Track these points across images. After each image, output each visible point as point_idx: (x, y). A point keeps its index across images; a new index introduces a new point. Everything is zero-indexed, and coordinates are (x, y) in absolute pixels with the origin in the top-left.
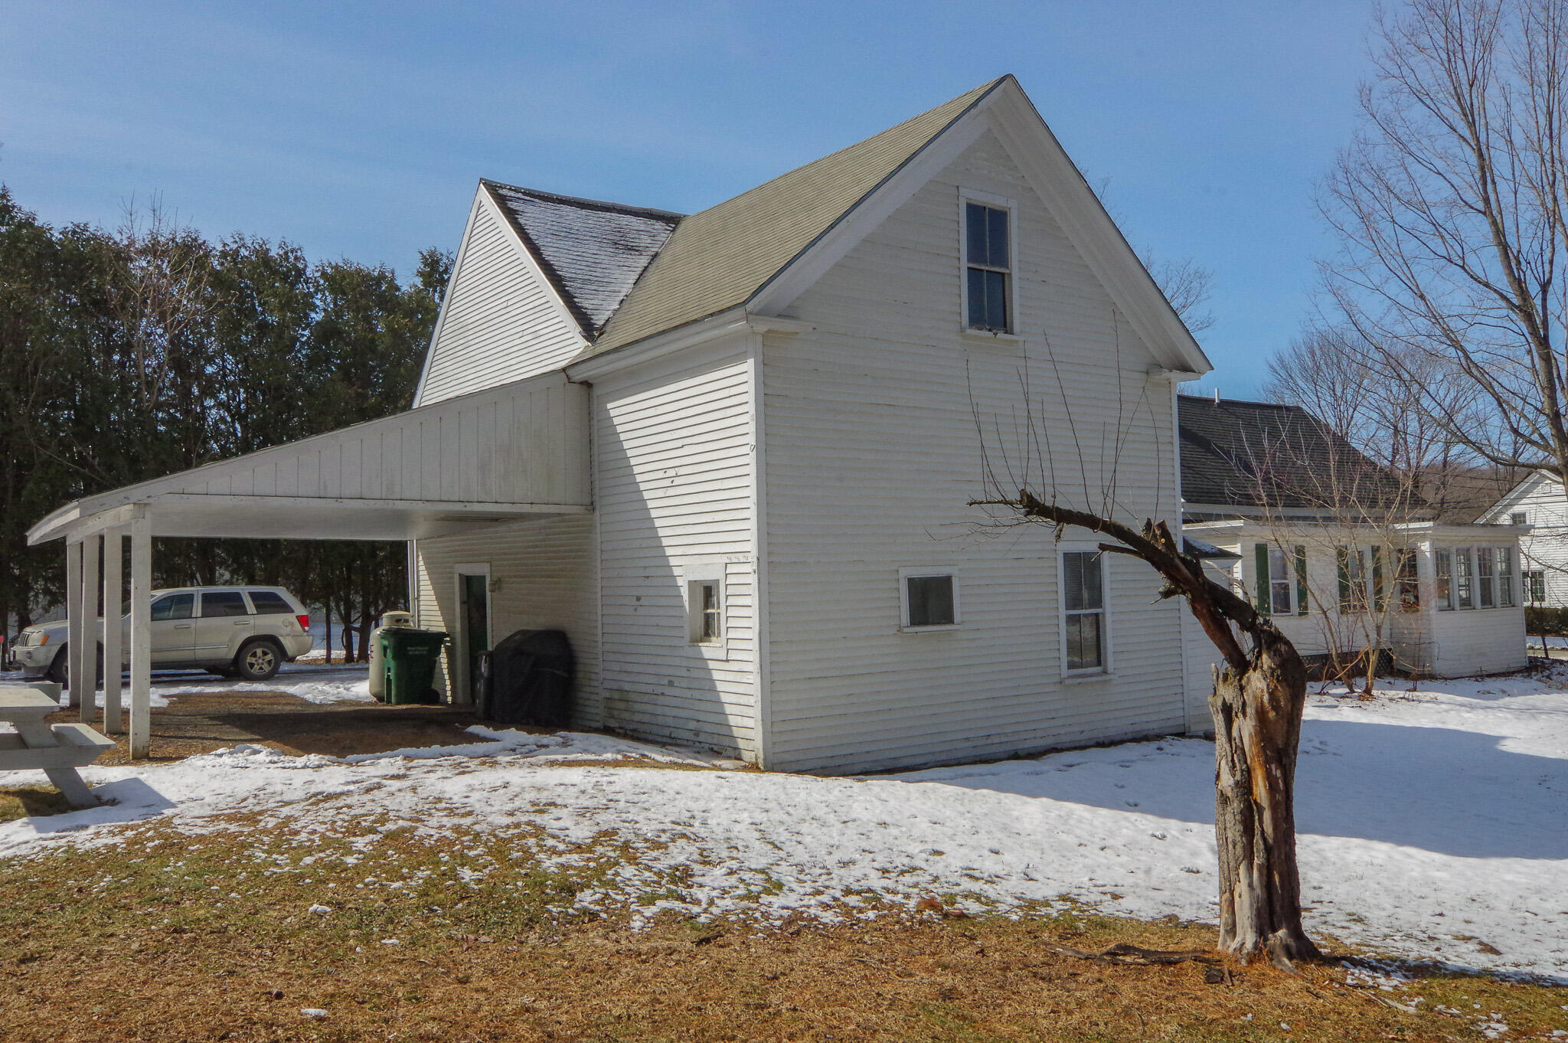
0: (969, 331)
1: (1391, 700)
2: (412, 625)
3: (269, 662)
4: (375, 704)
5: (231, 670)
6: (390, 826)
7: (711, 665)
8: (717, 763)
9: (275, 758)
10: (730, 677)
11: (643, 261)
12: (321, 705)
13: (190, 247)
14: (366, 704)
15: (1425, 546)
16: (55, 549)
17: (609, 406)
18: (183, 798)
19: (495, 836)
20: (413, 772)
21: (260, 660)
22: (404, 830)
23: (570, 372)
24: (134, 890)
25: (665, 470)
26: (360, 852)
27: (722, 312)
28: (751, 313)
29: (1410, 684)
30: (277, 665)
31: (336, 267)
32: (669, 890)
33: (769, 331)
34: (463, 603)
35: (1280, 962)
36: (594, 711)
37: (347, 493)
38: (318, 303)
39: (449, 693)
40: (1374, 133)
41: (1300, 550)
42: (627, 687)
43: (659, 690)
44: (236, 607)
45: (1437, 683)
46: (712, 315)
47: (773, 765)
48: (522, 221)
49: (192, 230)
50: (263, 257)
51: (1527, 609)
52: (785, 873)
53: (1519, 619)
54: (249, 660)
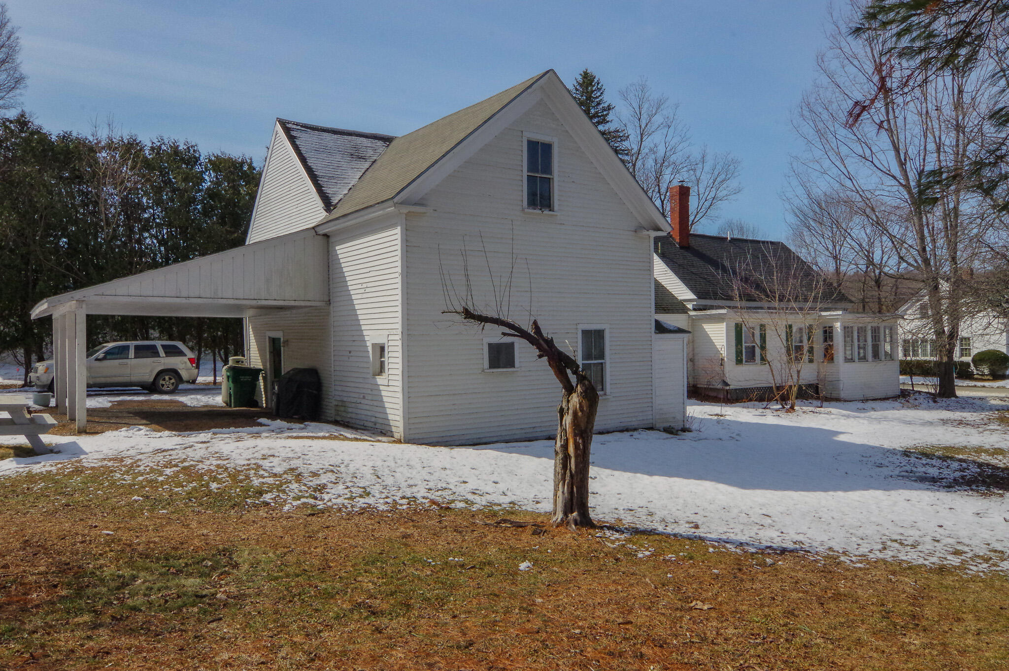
0: (526, 210)
1: (804, 412)
2: (246, 365)
3: (173, 384)
4: (225, 407)
5: (152, 388)
6: (186, 464)
7: (381, 388)
8: (380, 438)
9: (148, 433)
10: (390, 394)
11: (367, 165)
12: (194, 407)
13: (132, 144)
14: (219, 407)
15: (838, 325)
16: (46, 322)
17: (337, 248)
18: (93, 451)
19: (235, 469)
20: (213, 440)
21: (167, 382)
22: (192, 466)
23: (317, 229)
24: (53, 489)
25: (362, 284)
26: (166, 475)
27: (382, 202)
28: (397, 203)
29: (819, 403)
30: (177, 386)
31: (217, 157)
32: (311, 494)
33: (409, 212)
34: (270, 352)
35: (571, 527)
36: (330, 412)
37: (192, 295)
38: (207, 178)
39: (264, 402)
40: (824, 80)
41: (762, 327)
42: (345, 399)
43: (359, 401)
44: (155, 353)
45: (838, 404)
46: (378, 203)
47: (409, 440)
48: (298, 143)
49: (133, 134)
50: (176, 150)
51: (901, 362)
52: (376, 490)
53: (896, 367)
54: (161, 382)
